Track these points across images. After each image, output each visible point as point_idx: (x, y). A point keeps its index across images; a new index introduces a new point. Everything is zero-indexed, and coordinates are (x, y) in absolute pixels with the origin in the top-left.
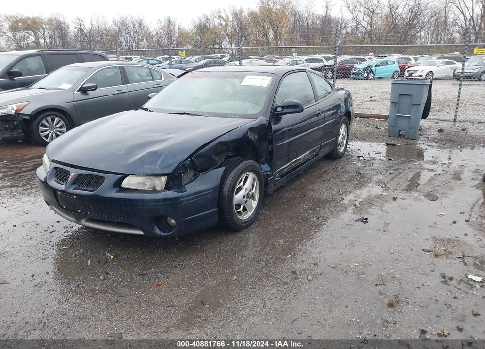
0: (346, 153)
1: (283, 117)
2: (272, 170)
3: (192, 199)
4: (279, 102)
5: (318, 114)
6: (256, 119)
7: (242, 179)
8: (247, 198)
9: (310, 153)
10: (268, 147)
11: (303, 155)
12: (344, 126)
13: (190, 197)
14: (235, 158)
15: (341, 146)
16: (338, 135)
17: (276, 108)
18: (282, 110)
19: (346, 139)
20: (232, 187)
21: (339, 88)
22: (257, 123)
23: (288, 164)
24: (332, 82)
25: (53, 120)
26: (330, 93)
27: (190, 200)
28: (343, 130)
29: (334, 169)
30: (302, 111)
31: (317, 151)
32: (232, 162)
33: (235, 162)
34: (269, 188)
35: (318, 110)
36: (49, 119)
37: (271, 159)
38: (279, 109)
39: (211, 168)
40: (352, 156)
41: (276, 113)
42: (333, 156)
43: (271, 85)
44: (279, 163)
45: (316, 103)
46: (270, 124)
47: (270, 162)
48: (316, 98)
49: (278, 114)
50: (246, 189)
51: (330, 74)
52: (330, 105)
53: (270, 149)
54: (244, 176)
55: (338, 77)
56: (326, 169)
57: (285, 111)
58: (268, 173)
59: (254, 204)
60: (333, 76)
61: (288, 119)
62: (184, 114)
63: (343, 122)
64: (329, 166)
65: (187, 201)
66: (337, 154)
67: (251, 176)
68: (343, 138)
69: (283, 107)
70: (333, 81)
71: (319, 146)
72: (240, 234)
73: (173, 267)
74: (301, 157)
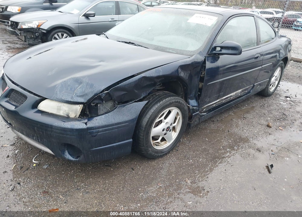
0: (276, 91)
1: (221, 56)
2: (199, 105)
3: (103, 131)
4: (219, 42)
5: (257, 58)
6: (192, 56)
7: (164, 113)
8: (167, 131)
9: (242, 91)
10: (199, 85)
11: (234, 93)
12: (279, 69)
13: (101, 129)
14: (161, 93)
15: (272, 86)
16: (272, 76)
17: (215, 48)
18: (221, 51)
19: (278, 80)
20: (150, 121)
21: (282, 35)
22: (191, 61)
23: (218, 101)
24: (276, 30)
25: (62, 35)
26: (273, 39)
27: (100, 132)
28: (277, 73)
29: (261, 106)
30: (240, 53)
31: (249, 90)
32: (157, 96)
33: (159, 97)
34: (192, 122)
35: (258, 53)
36: (60, 34)
37: (199, 96)
38: (218, 49)
39: (131, 101)
40: (280, 96)
41: (214, 52)
42: (264, 94)
43: (215, 25)
44: (207, 100)
45: (257, 47)
46: (204, 62)
47: (198, 98)
48: (258, 42)
49: (215, 54)
50: (167, 123)
51: (276, 24)
52: (271, 49)
53: (200, 86)
54: (167, 111)
55: (283, 27)
56: (254, 105)
57: (224, 51)
58: (194, 108)
59: (174, 135)
60: (278, 25)
61: (225, 60)
62: (129, 43)
63: (279, 66)
64: (258, 103)
65: (96, 133)
66: (267, 92)
67: (175, 111)
68: (276, 80)
69: (222, 48)
70: (278, 29)
71: (252, 85)
72: (154, 163)
73: (78, 189)
74: (232, 94)
